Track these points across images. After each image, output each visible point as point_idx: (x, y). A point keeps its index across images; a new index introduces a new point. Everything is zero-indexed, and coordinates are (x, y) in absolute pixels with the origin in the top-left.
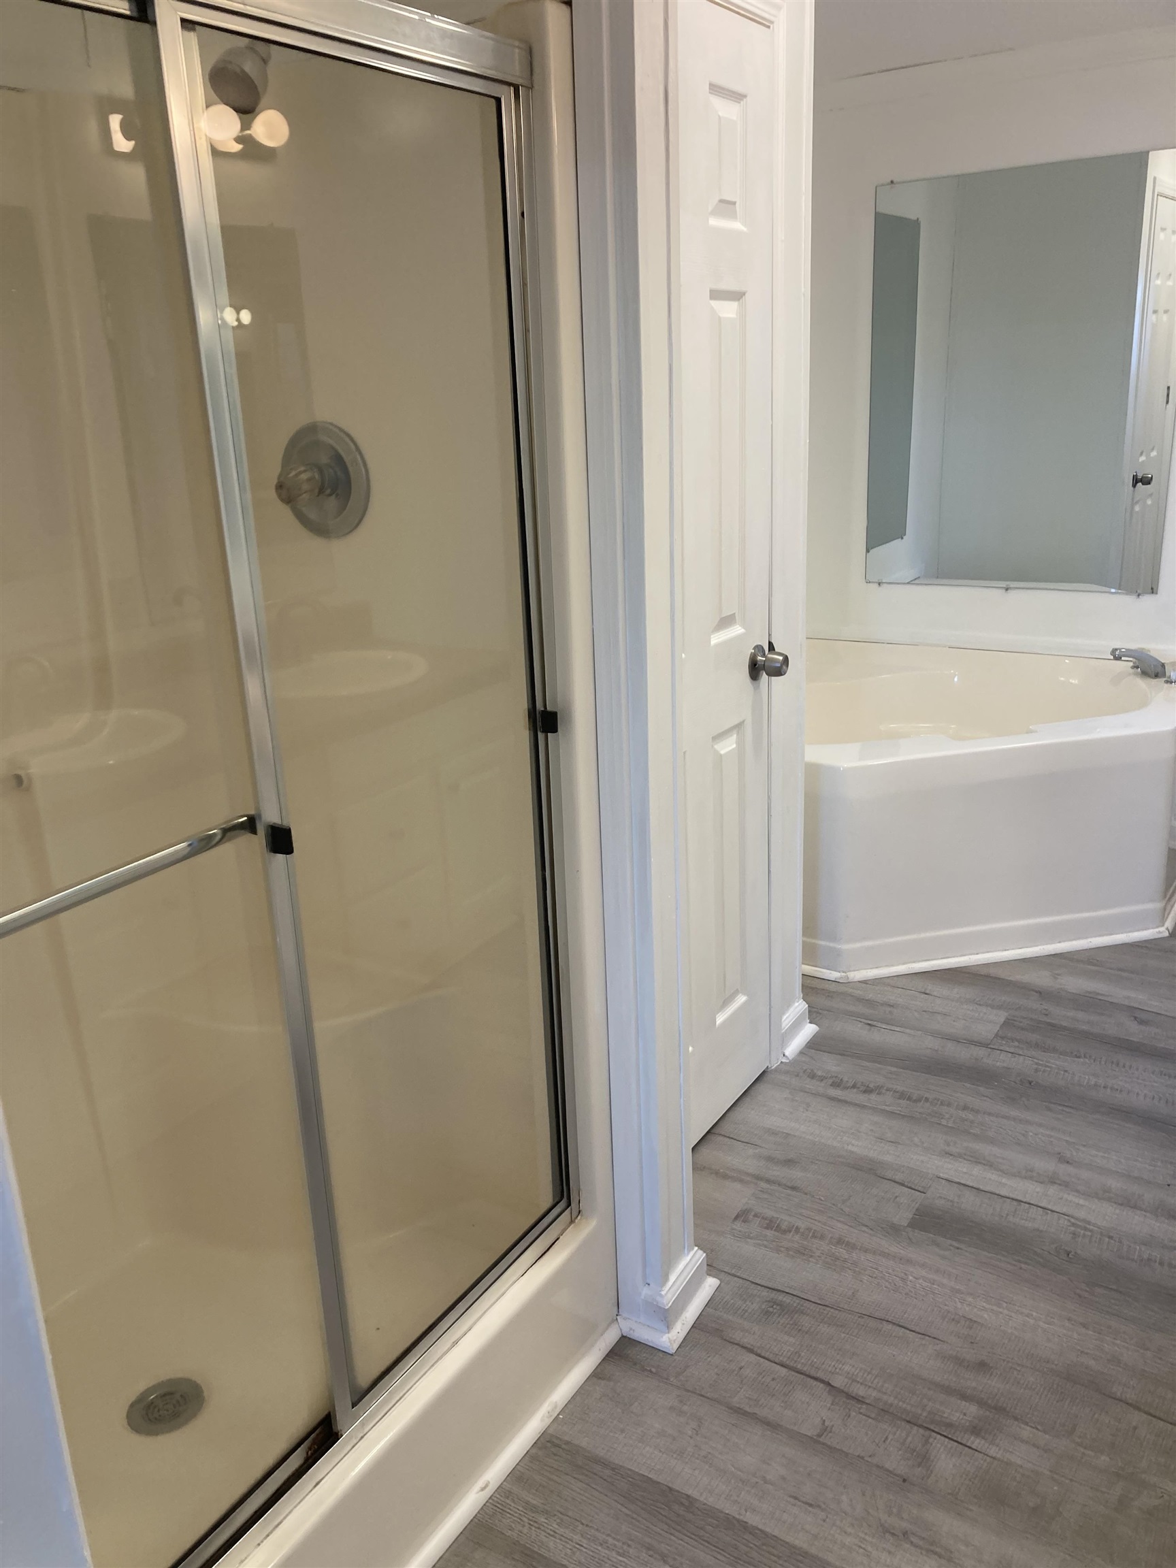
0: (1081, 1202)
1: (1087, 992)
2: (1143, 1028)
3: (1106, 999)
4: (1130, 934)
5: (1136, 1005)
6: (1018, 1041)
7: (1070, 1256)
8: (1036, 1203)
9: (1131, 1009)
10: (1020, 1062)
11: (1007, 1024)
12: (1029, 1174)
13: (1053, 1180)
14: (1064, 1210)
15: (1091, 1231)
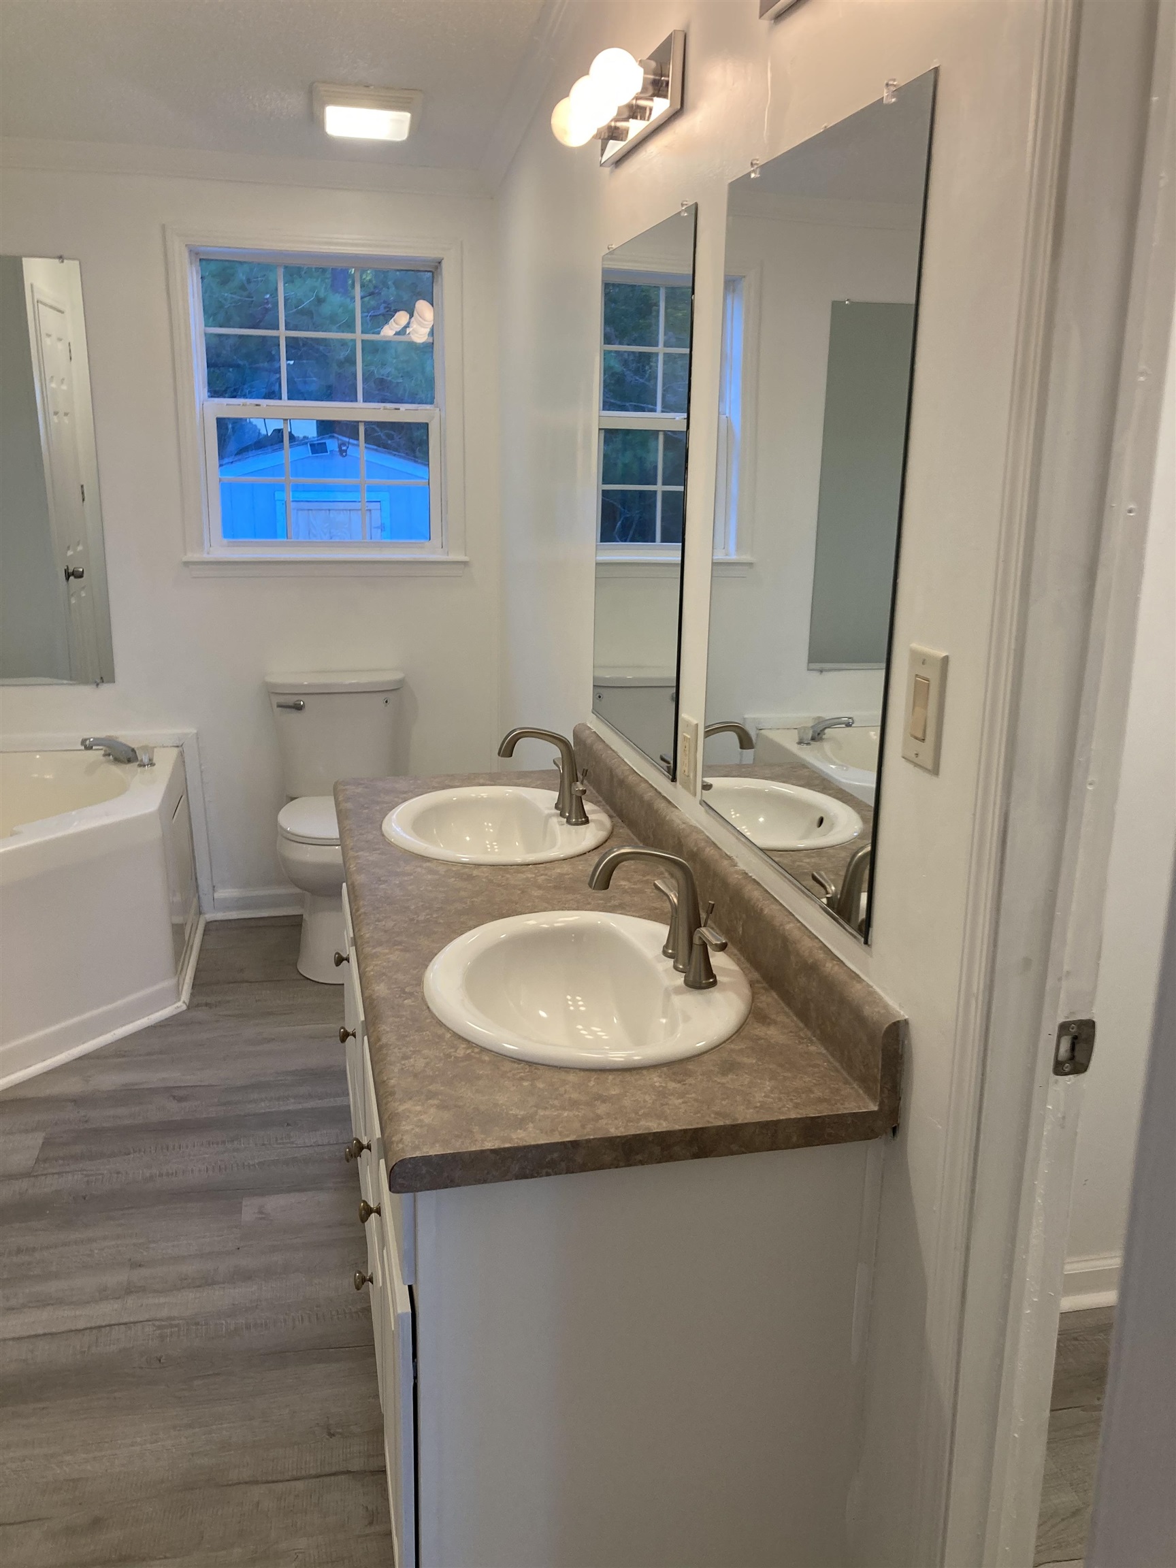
0: (162, 1300)
1: (123, 1085)
2: (184, 1104)
3: (142, 1087)
4: (150, 1017)
5: (171, 1084)
6: (63, 1159)
7: (162, 1361)
8: (117, 1322)
9: (168, 1089)
10: (70, 1180)
11: (47, 1143)
12: (104, 1295)
13: (130, 1290)
14: (147, 1317)
15: (176, 1326)
